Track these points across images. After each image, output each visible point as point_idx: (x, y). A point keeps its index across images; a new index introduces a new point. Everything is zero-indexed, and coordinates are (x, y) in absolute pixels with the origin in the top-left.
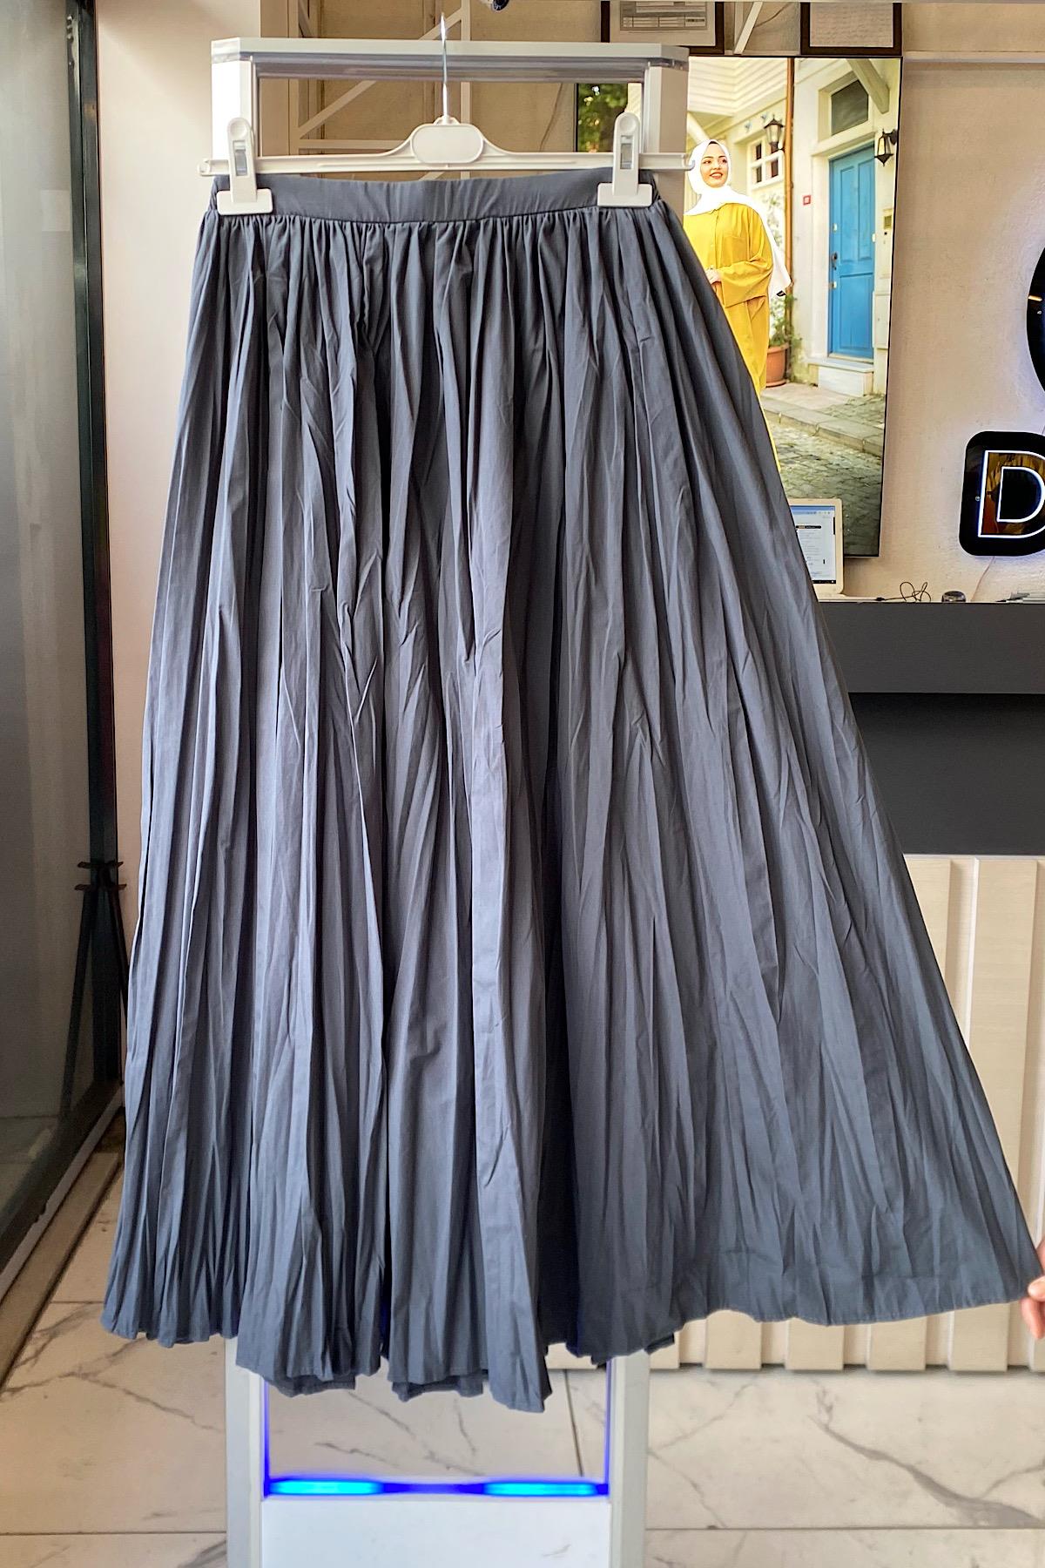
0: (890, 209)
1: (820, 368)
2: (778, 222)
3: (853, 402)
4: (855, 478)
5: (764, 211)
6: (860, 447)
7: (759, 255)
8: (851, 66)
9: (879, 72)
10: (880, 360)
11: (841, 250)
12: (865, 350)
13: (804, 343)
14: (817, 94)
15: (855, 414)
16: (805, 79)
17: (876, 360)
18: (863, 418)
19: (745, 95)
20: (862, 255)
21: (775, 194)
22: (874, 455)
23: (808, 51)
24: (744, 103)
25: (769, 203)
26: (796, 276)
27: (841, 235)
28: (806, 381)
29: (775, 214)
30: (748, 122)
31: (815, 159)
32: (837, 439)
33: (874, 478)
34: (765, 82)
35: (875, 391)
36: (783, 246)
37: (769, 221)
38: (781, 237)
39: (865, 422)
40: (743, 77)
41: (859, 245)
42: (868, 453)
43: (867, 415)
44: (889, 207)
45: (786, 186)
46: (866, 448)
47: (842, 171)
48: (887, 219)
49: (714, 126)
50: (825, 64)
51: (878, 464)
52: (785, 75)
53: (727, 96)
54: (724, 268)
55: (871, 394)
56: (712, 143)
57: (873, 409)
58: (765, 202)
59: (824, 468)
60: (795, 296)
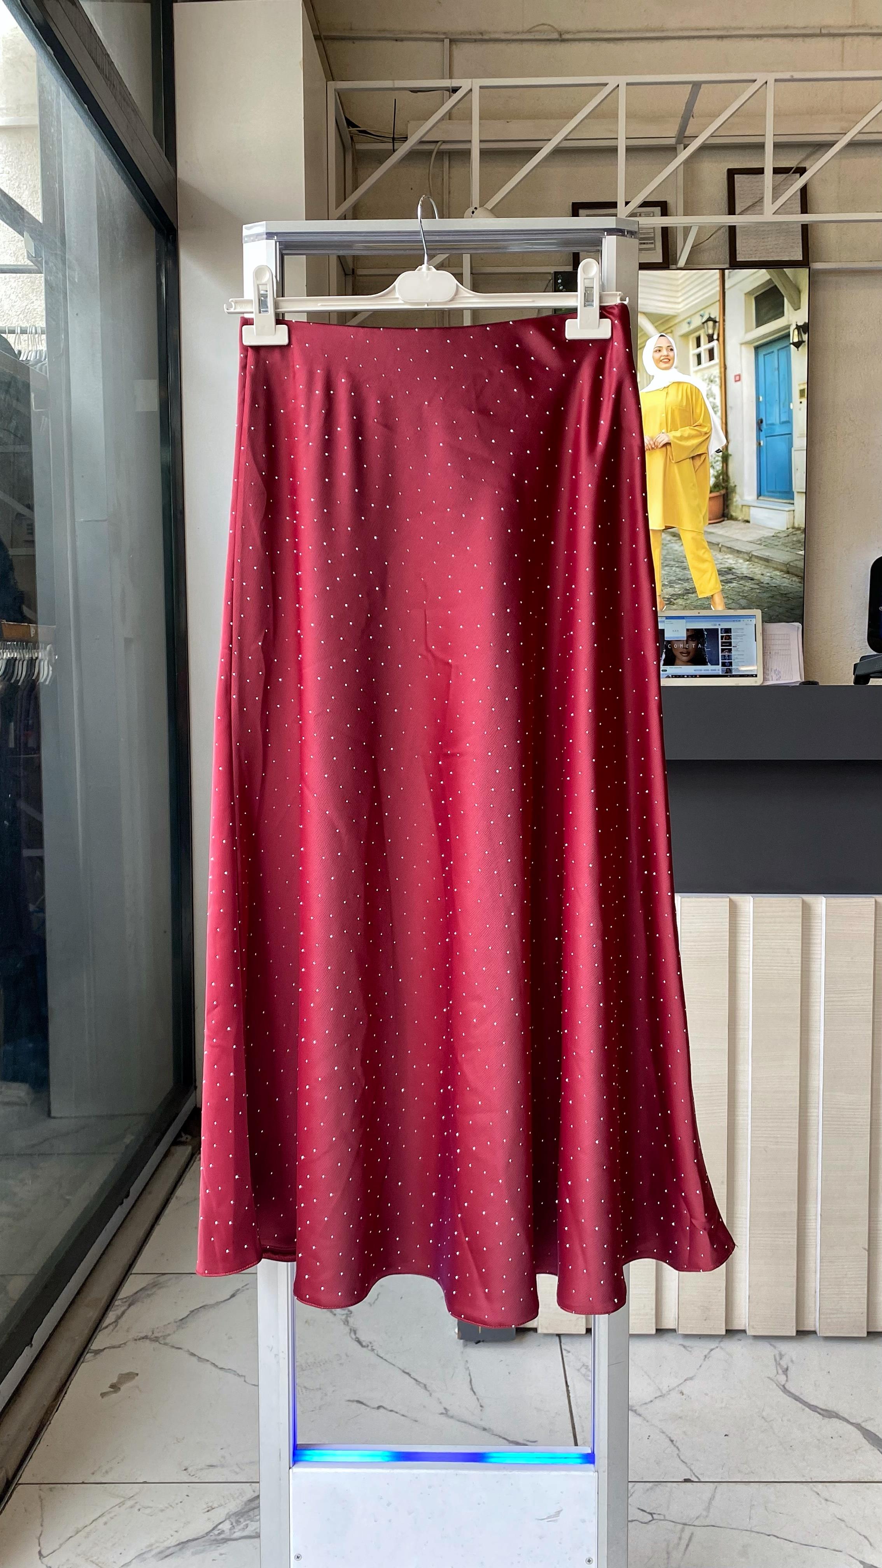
0: (804, 384)
1: (752, 508)
2: (715, 396)
3: (778, 535)
5: (703, 388)
6: (785, 569)
7: (701, 421)
8: (770, 275)
9: (791, 279)
10: (800, 502)
11: (766, 418)
12: (788, 494)
13: (738, 489)
14: (743, 296)
15: (780, 543)
16: (733, 285)
17: (795, 501)
18: (787, 547)
19: (687, 298)
20: (783, 419)
21: (712, 374)
22: (797, 576)
23: (735, 264)
24: (687, 305)
25: (707, 381)
26: (730, 437)
27: (766, 404)
28: (740, 518)
29: (712, 389)
30: (689, 320)
31: (743, 346)
32: (767, 564)
33: (797, 594)
34: (700, 290)
35: (796, 525)
36: (719, 413)
37: (707, 395)
38: (718, 407)
39: (789, 549)
40: (684, 285)
41: (780, 411)
42: (792, 574)
43: (791, 544)
44: (802, 382)
45: (720, 368)
46: (790, 570)
47: (764, 355)
48: (802, 391)
49: (662, 323)
50: (748, 275)
51: (800, 583)
52: (718, 282)
53: (672, 300)
54: (673, 432)
55: (793, 528)
56: (661, 336)
57: (795, 539)
58: (703, 380)
59: (758, 587)
60: (730, 452)
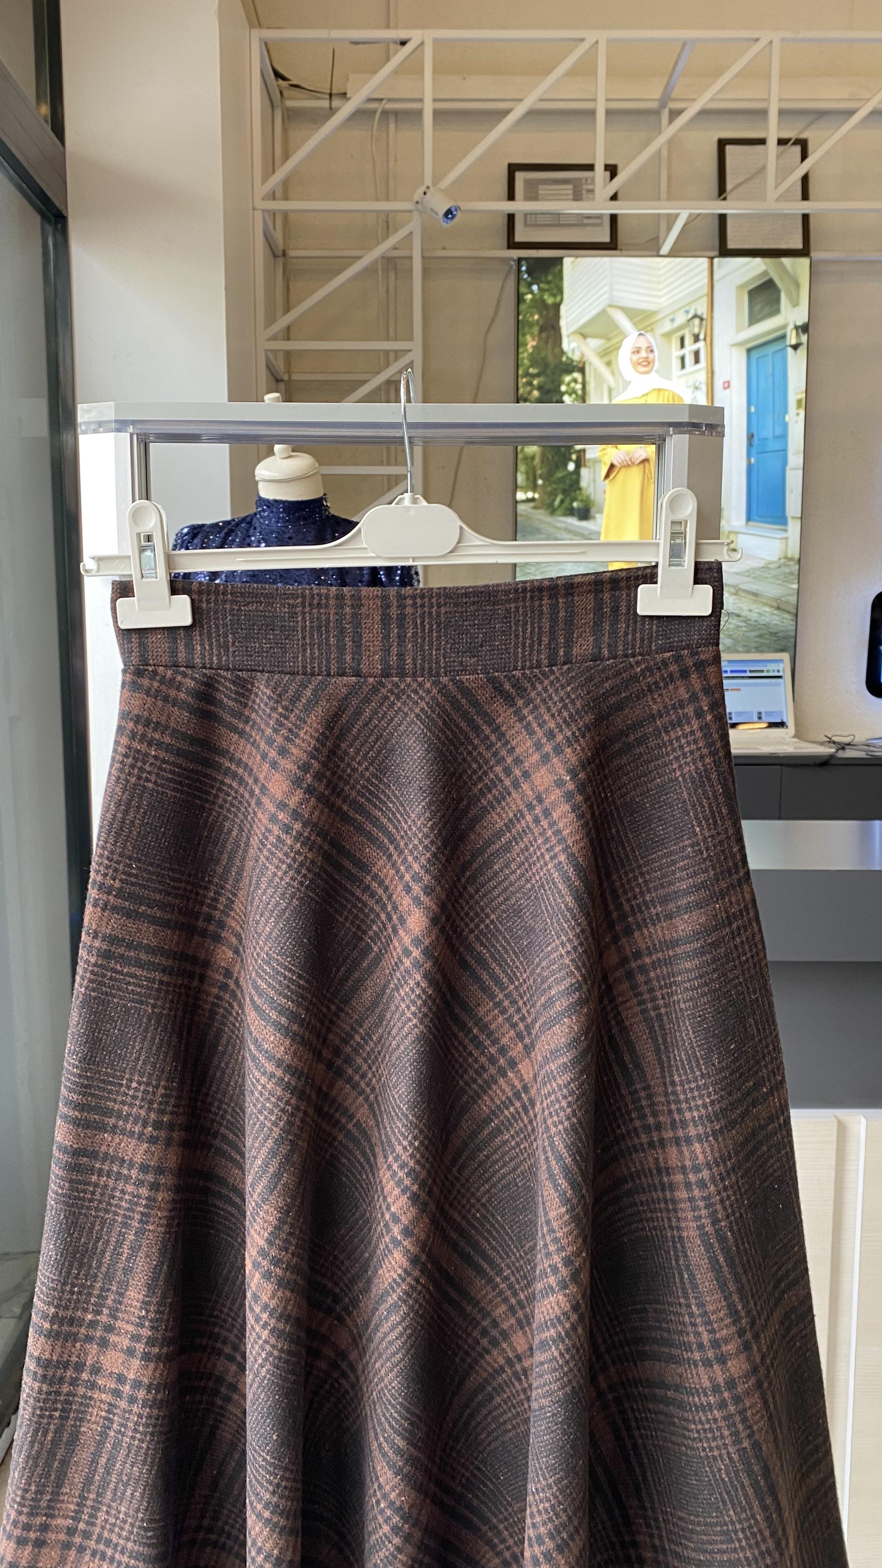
0: (802, 393)
1: (740, 536)
3: (771, 566)
4: (771, 633)
5: (687, 396)
6: (775, 604)
8: (765, 265)
9: (789, 270)
10: (794, 528)
11: (757, 430)
12: (779, 519)
13: (725, 513)
14: (734, 291)
15: (770, 575)
16: (723, 277)
17: (789, 528)
18: (779, 579)
19: (668, 292)
20: (777, 434)
21: (697, 381)
22: (789, 612)
23: (725, 252)
24: (669, 299)
25: (691, 387)
27: (757, 416)
29: (698, 397)
30: (671, 317)
31: (734, 349)
32: (755, 598)
33: (790, 633)
34: (685, 282)
35: (789, 556)
39: (780, 582)
40: (667, 275)
41: (773, 424)
42: (783, 610)
43: (783, 576)
44: (800, 391)
45: (707, 373)
46: (783, 606)
47: (757, 359)
48: (799, 402)
49: (641, 319)
50: (741, 264)
51: (793, 621)
52: (706, 274)
53: (655, 293)
55: (786, 558)
56: (640, 335)
57: (787, 570)
59: (743, 624)
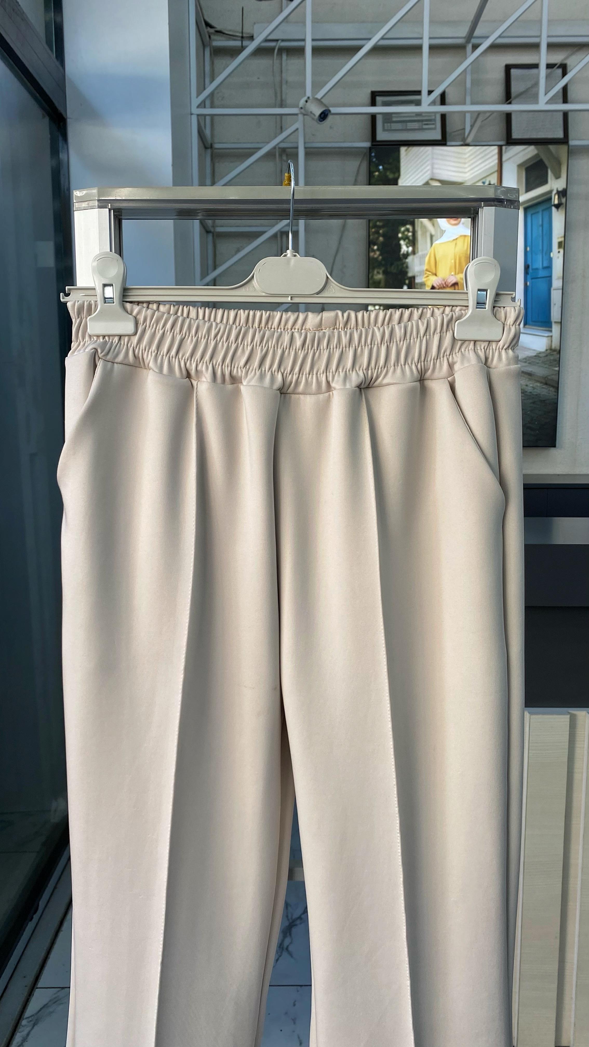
0: (561, 237)
3: (539, 355)
6: (544, 381)
8: (538, 150)
9: (553, 153)
10: (556, 329)
11: (531, 263)
12: (546, 323)
14: (516, 167)
15: (540, 362)
16: (509, 158)
17: (553, 329)
19: (472, 169)
20: (545, 265)
22: (553, 387)
23: (511, 141)
27: (532, 254)
32: (530, 377)
33: (553, 400)
34: (483, 162)
35: (553, 347)
40: (471, 158)
41: (542, 259)
42: (550, 385)
43: (546, 362)
46: (548, 382)
47: (532, 215)
48: (559, 243)
50: (520, 150)
51: (555, 392)
52: (496, 157)
53: (461, 170)
55: (551, 349)
57: (552, 358)
